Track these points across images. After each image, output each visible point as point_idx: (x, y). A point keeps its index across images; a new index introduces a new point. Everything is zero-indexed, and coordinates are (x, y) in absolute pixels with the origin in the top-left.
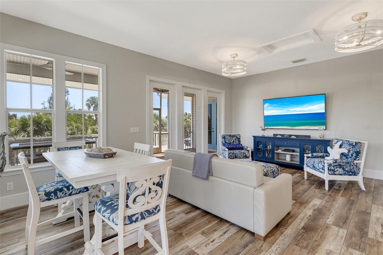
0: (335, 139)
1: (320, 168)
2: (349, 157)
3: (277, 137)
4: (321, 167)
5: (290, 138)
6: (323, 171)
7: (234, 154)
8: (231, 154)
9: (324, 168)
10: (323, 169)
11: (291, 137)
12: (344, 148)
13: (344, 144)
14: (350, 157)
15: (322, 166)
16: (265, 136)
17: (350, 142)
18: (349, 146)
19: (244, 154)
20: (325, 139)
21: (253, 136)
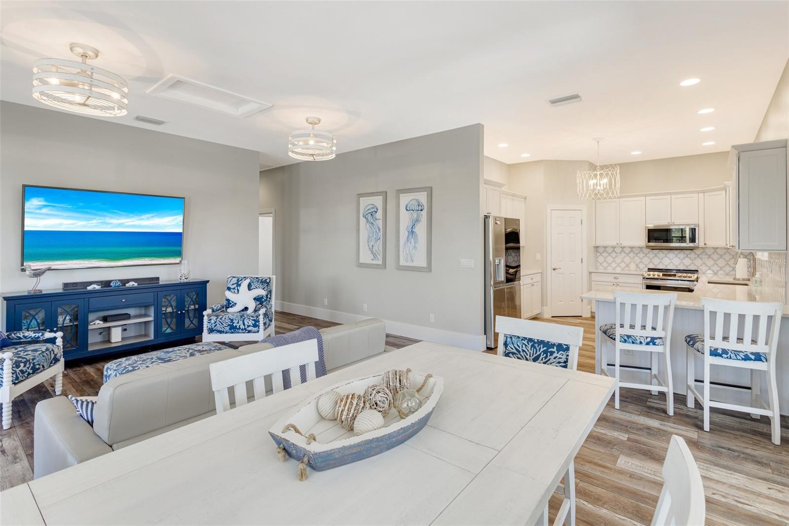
0: (232, 278)
1: (248, 326)
2: (263, 300)
3: (89, 288)
4: (250, 323)
5: (124, 287)
6: (256, 329)
7: (30, 364)
8: (22, 365)
9: (257, 324)
10: (255, 326)
11: (127, 285)
12: (254, 289)
13: (253, 282)
14: (266, 300)
15: (254, 322)
16: (43, 293)
17: (261, 279)
18: (262, 284)
19: (52, 352)
20: (191, 281)
21: (5, 299)
